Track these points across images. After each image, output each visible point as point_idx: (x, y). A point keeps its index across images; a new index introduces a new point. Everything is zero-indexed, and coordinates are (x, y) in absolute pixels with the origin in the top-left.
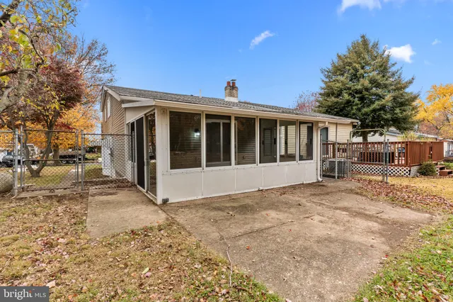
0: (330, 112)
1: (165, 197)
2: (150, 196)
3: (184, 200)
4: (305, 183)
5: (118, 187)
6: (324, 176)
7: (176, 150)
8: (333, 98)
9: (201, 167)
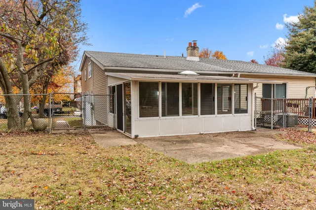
0: (294, 67)
1: (136, 134)
2: (127, 134)
3: (148, 137)
4: (239, 130)
5: (105, 130)
6: (258, 126)
7: (143, 105)
8: (296, 53)
9: (158, 116)
